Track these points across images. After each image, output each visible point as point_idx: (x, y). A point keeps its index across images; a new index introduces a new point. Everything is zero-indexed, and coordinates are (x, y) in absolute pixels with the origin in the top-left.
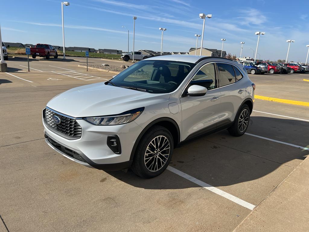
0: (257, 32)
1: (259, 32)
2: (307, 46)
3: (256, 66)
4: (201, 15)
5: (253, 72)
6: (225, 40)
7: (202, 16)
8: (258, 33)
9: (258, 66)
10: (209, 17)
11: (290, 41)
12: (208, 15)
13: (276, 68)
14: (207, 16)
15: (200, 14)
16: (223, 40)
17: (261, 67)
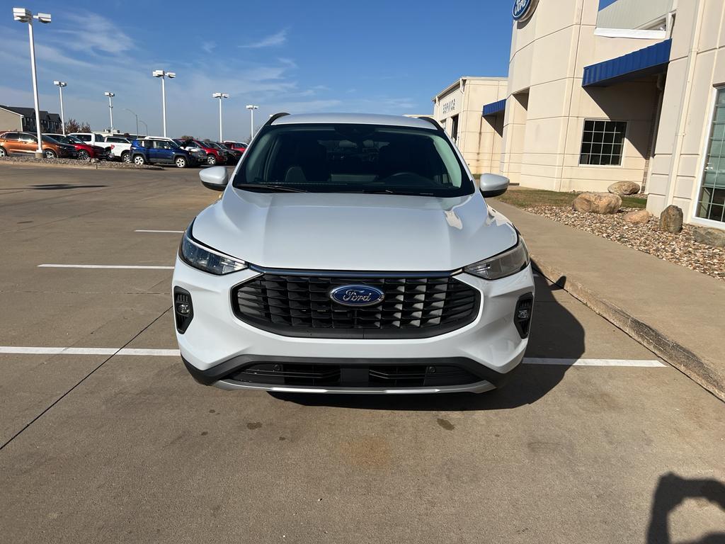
0: (157, 71)
1: (162, 72)
2: (248, 107)
3: (182, 148)
4: (19, 12)
5: (181, 163)
6: (66, 85)
7: (24, 15)
8: (160, 72)
9: (187, 149)
10: (44, 19)
11: (219, 95)
12: (40, 15)
13: (218, 152)
14: (37, 17)
15: (15, 10)
16: (60, 83)
17: (192, 150)
